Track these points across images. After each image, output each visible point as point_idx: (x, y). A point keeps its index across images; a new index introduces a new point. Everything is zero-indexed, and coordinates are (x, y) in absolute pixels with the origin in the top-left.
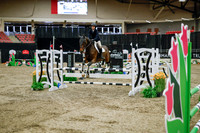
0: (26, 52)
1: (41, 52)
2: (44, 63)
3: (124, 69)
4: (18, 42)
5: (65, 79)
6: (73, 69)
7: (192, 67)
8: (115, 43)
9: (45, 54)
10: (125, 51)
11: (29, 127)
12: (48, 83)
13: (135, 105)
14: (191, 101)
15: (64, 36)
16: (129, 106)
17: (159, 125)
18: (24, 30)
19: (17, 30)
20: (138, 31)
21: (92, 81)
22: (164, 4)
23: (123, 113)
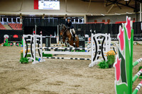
0: (16, 36)
1: (27, 36)
2: (29, 44)
3: (86, 49)
4: (10, 29)
5: (44, 55)
6: (50, 48)
7: (134, 46)
8: (79, 30)
9: (29, 37)
10: (87, 36)
11: (18, 90)
12: (32, 58)
13: (93, 74)
14: (133, 71)
15: (43, 25)
16: (89, 74)
17: (111, 87)
18: (14, 20)
19: (10, 20)
20: (96, 21)
21: (63, 56)
22: (114, 2)
23: (85, 79)
